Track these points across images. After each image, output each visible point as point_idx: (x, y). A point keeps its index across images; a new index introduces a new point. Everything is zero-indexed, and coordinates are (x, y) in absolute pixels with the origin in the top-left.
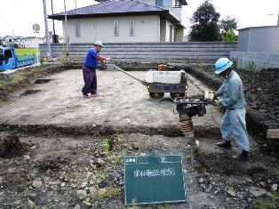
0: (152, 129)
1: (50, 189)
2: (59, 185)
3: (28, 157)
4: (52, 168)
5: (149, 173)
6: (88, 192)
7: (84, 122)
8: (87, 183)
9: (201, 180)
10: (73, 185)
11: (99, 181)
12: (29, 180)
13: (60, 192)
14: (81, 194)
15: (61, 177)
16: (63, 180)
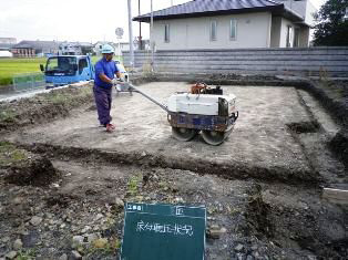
0: (215, 165)
1: (47, 229)
2: (58, 226)
3: (57, 186)
4: (60, 204)
5: (157, 228)
6: (86, 240)
7: (134, 149)
8: (90, 228)
9: (239, 247)
10: (74, 228)
11: (104, 228)
12: (30, 215)
13: (57, 234)
14: (77, 242)
15: (64, 216)
16: (65, 221)
